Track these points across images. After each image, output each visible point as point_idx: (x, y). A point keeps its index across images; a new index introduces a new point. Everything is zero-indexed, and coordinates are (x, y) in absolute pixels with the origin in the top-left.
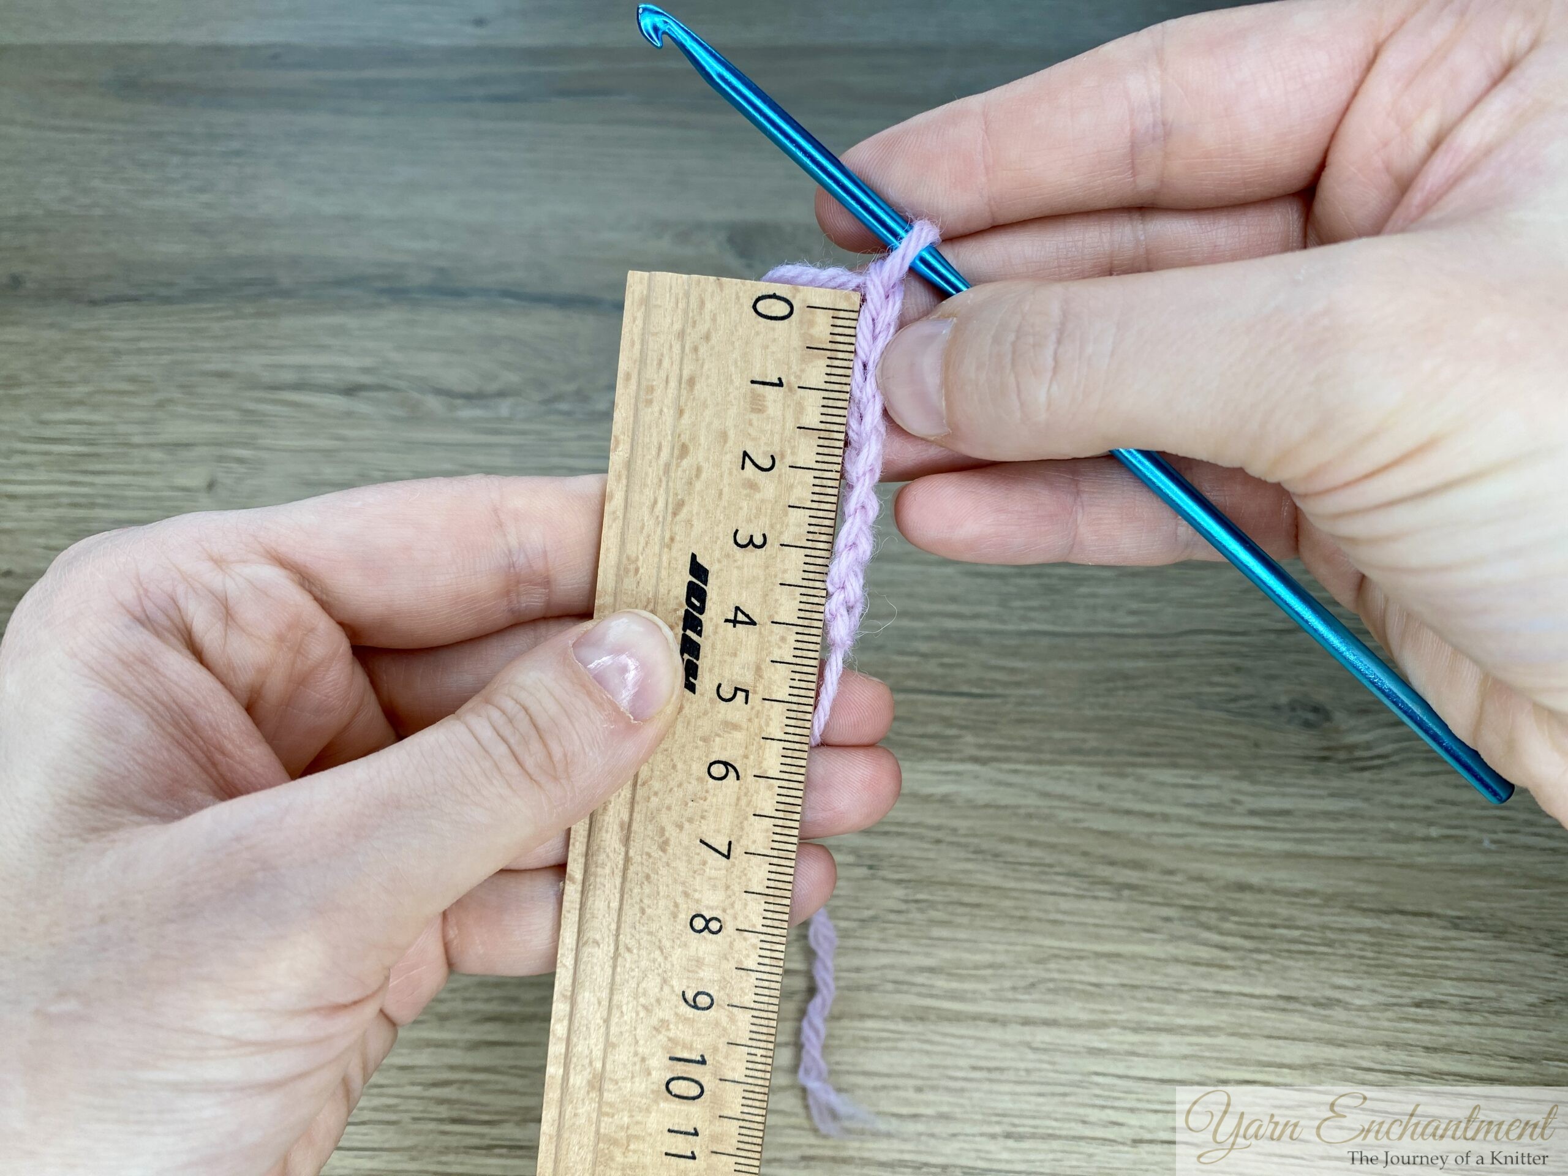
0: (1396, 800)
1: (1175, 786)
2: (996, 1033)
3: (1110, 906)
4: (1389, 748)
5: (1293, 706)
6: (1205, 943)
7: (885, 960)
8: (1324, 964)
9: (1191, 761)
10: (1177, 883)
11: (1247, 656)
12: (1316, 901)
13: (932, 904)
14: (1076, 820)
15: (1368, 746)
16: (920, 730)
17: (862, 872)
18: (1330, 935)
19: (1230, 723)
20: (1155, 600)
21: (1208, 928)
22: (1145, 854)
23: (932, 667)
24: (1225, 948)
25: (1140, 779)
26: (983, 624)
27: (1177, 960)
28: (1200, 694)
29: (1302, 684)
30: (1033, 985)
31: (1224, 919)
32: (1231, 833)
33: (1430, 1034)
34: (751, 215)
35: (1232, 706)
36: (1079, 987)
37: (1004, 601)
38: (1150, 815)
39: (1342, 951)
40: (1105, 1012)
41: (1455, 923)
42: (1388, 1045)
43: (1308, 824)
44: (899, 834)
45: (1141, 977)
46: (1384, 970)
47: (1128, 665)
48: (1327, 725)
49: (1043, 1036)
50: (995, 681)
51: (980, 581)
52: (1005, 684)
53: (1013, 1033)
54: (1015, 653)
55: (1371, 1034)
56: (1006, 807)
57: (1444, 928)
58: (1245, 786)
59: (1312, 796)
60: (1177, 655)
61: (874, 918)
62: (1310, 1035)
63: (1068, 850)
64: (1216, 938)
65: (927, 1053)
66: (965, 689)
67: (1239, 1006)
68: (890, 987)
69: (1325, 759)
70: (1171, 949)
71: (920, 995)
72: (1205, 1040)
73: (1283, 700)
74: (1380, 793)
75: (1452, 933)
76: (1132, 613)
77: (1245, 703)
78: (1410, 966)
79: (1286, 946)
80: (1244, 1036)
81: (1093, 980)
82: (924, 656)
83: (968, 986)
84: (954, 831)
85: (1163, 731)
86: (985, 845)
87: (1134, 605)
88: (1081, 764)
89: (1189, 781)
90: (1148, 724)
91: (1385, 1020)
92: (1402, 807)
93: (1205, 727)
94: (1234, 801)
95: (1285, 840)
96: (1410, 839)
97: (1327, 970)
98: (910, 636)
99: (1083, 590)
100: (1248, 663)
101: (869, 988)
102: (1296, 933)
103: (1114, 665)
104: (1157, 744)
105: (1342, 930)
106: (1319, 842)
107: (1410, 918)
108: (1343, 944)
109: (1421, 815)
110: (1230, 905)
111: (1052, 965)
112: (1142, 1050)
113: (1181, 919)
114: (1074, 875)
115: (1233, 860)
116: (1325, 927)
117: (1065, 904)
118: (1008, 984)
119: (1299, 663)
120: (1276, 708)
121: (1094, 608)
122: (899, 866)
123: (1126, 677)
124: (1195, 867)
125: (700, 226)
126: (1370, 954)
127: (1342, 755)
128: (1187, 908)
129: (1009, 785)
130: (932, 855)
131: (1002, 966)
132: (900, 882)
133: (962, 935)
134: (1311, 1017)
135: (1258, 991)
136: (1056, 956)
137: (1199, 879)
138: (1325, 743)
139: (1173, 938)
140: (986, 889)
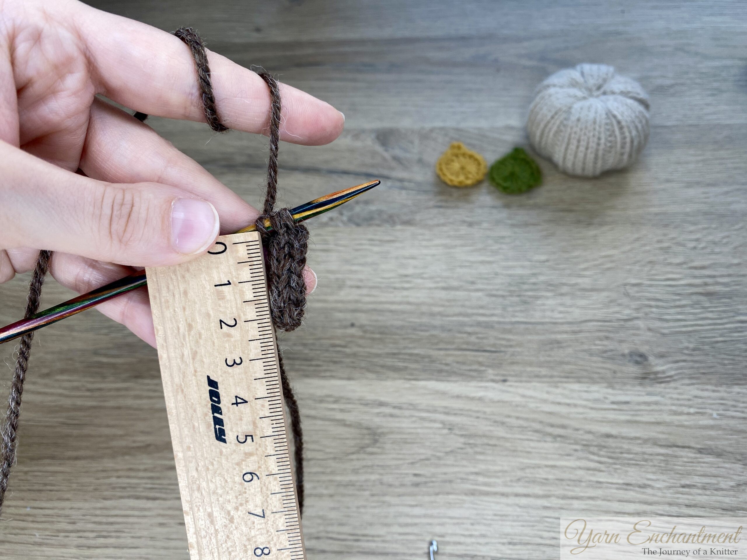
0: (675, 396)
1: (580, 391)
2: (504, 500)
3: (550, 445)
4: (672, 373)
5: (631, 354)
6: (592, 461)
7: (456, 469)
8: (643, 470)
9: (586, 380)
10: (581, 435)
11: (611, 332)
12: (639, 441)
13: (475, 445)
14: (537, 407)
15: (663, 372)
16: (468, 368)
17: (445, 431)
18: (646, 457)
19: (603, 362)
20: (571, 306)
21: (593, 454)
22: (565, 422)
23: (473, 339)
24: (600, 462)
25: (564, 388)
26: (495, 319)
27: (580, 468)
28: (591, 349)
29: (635, 345)
30: (519, 480)
31: (600, 450)
32: (603, 412)
33: (688, 499)
34: (386, 124)
35: (605, 355)
36: (539, 480)
37: (504, 308)
38: (568, 405)
39: (651, 464)
40: (549, 491)
41: (700, 451)
42: (670, 504)
43: (637, 407)
44: (461, 415)
45: (566, 476)
46: (669, 472)
47: (559, 337)
48: (645, 363)
49: (524, 501)
50: (502, 345)
51: (494, 299)
52: (506, 346)
53: (512, 500)
54: (510, 332)
55: (664, 499)
56: (507, 402)
57: (695, 453)
58: (610, 391)
59: (639, 395)
60: (580, 332)
61: (452, 452)
62: (637, 500)
63: (534, 420)
64: (596, 458)
65: (475, 509)
66: (488, 348)
67: (607, 488)
68: (459, 481)
69: (644, 378)
70: (578, 463)
71: (472, 484)
72: (592, 502)
73: (626, 351)
74: (668, 393)
75: (698, 455)
76: (561, 312)
77: (610, 354)
78: (680, 470)
79: (626, 461)
80: (609, 500)
81: (545, 476)
82: (469, 334)
83: (492, 480)
84: (485, 413)
85: (574, 367)
86: (498, 418)
87: (562, 309)
88: (540, 382)
89: (586, 389)
90: (568, 363)
91: (669, 495)
92: (678, 399)
93: (593, 365)
94: (606, 398)
95: (628, 415)
96: (681, 414)
97: (644, 472)
98: (463, 324)
99: (539, 302)
100: (611, 335)
101: (451, 482)
102: (631, 456)
103: (553, 337)
104: (571, 373)
105: (651, 455)
106: (642, 415)
107: (681, 449)
108: (651, 460)
109: (686, 403)
110: (603, 444)
111: (528, 471)
112: (565, 507)
113: (582, 450)
114: (536, 431)
115: (604, 424)
116: (644, 453)
117: (532, 444)
118: (508, 479)
119: (634, 335)
120: (623, 355)
121: (544, 311)
122: (461, 429)
123: (558, 342)
124: (588, 427)
125: (363, 131)
126: (662, 465)
127: (652, 376)
128: (584, 445)
129: (508, 392)
130: (475, 424)
131: (506, 472)
132: (462, 436)
133: (489, 458)
134: (637, 492)
135: (615, 481)
136: (529, 467)
137: (590, 432)
138: (644, 371)
139: (579, 459)
140: (499, 438)
